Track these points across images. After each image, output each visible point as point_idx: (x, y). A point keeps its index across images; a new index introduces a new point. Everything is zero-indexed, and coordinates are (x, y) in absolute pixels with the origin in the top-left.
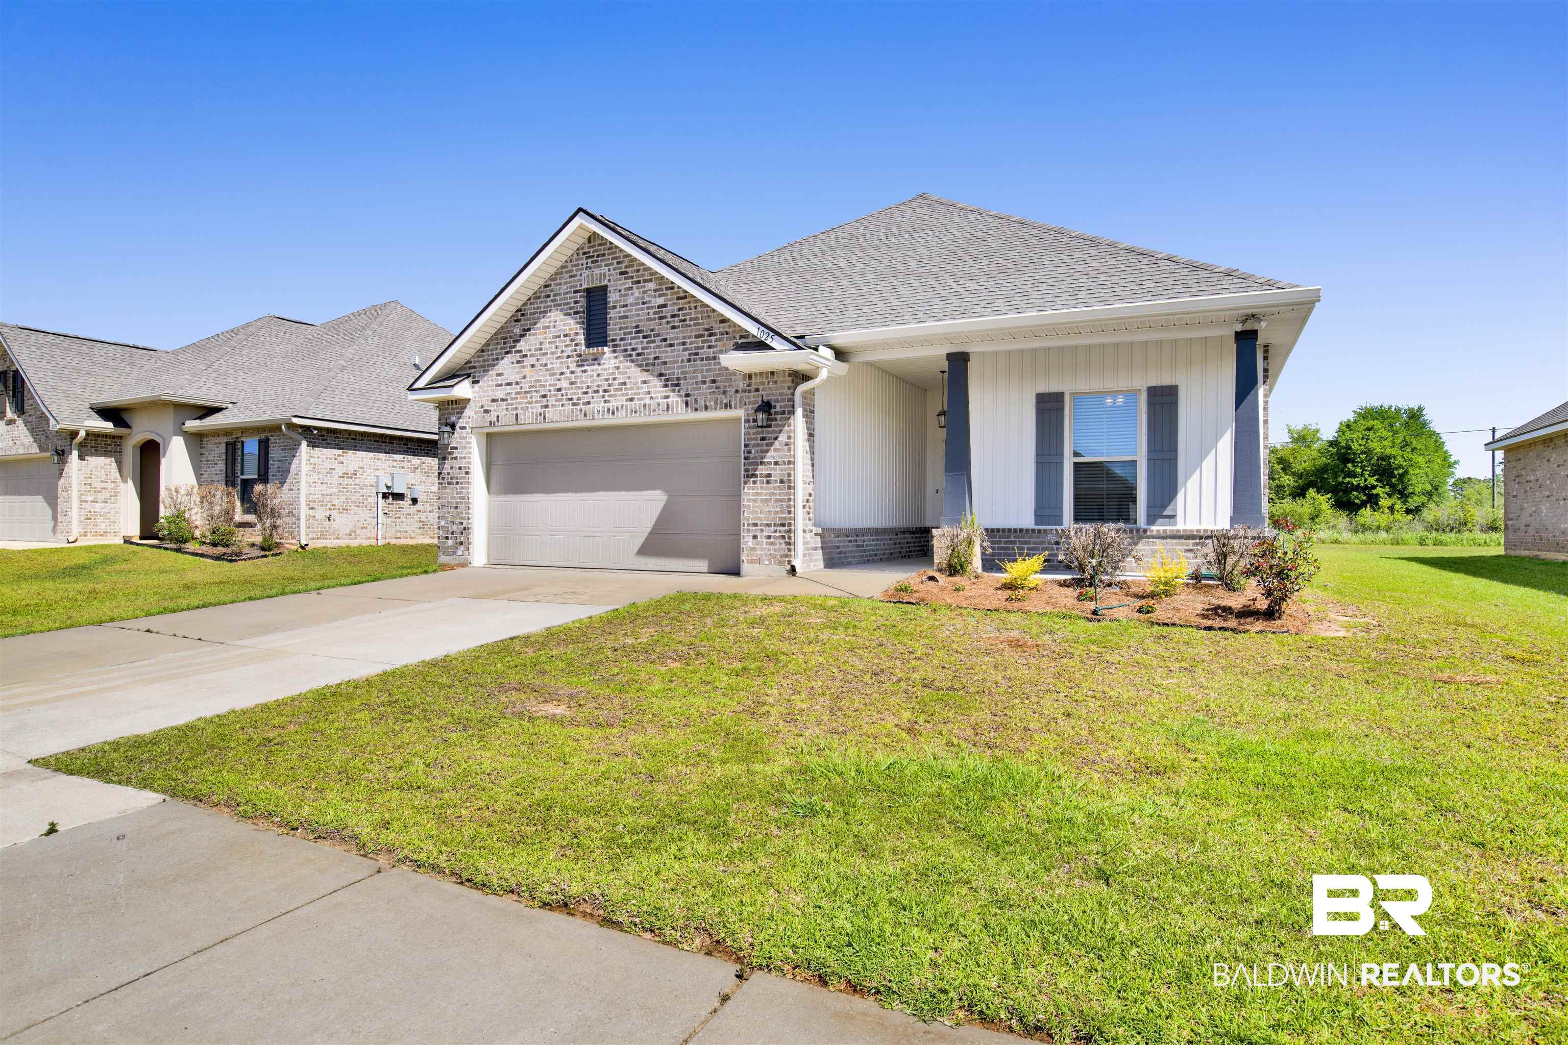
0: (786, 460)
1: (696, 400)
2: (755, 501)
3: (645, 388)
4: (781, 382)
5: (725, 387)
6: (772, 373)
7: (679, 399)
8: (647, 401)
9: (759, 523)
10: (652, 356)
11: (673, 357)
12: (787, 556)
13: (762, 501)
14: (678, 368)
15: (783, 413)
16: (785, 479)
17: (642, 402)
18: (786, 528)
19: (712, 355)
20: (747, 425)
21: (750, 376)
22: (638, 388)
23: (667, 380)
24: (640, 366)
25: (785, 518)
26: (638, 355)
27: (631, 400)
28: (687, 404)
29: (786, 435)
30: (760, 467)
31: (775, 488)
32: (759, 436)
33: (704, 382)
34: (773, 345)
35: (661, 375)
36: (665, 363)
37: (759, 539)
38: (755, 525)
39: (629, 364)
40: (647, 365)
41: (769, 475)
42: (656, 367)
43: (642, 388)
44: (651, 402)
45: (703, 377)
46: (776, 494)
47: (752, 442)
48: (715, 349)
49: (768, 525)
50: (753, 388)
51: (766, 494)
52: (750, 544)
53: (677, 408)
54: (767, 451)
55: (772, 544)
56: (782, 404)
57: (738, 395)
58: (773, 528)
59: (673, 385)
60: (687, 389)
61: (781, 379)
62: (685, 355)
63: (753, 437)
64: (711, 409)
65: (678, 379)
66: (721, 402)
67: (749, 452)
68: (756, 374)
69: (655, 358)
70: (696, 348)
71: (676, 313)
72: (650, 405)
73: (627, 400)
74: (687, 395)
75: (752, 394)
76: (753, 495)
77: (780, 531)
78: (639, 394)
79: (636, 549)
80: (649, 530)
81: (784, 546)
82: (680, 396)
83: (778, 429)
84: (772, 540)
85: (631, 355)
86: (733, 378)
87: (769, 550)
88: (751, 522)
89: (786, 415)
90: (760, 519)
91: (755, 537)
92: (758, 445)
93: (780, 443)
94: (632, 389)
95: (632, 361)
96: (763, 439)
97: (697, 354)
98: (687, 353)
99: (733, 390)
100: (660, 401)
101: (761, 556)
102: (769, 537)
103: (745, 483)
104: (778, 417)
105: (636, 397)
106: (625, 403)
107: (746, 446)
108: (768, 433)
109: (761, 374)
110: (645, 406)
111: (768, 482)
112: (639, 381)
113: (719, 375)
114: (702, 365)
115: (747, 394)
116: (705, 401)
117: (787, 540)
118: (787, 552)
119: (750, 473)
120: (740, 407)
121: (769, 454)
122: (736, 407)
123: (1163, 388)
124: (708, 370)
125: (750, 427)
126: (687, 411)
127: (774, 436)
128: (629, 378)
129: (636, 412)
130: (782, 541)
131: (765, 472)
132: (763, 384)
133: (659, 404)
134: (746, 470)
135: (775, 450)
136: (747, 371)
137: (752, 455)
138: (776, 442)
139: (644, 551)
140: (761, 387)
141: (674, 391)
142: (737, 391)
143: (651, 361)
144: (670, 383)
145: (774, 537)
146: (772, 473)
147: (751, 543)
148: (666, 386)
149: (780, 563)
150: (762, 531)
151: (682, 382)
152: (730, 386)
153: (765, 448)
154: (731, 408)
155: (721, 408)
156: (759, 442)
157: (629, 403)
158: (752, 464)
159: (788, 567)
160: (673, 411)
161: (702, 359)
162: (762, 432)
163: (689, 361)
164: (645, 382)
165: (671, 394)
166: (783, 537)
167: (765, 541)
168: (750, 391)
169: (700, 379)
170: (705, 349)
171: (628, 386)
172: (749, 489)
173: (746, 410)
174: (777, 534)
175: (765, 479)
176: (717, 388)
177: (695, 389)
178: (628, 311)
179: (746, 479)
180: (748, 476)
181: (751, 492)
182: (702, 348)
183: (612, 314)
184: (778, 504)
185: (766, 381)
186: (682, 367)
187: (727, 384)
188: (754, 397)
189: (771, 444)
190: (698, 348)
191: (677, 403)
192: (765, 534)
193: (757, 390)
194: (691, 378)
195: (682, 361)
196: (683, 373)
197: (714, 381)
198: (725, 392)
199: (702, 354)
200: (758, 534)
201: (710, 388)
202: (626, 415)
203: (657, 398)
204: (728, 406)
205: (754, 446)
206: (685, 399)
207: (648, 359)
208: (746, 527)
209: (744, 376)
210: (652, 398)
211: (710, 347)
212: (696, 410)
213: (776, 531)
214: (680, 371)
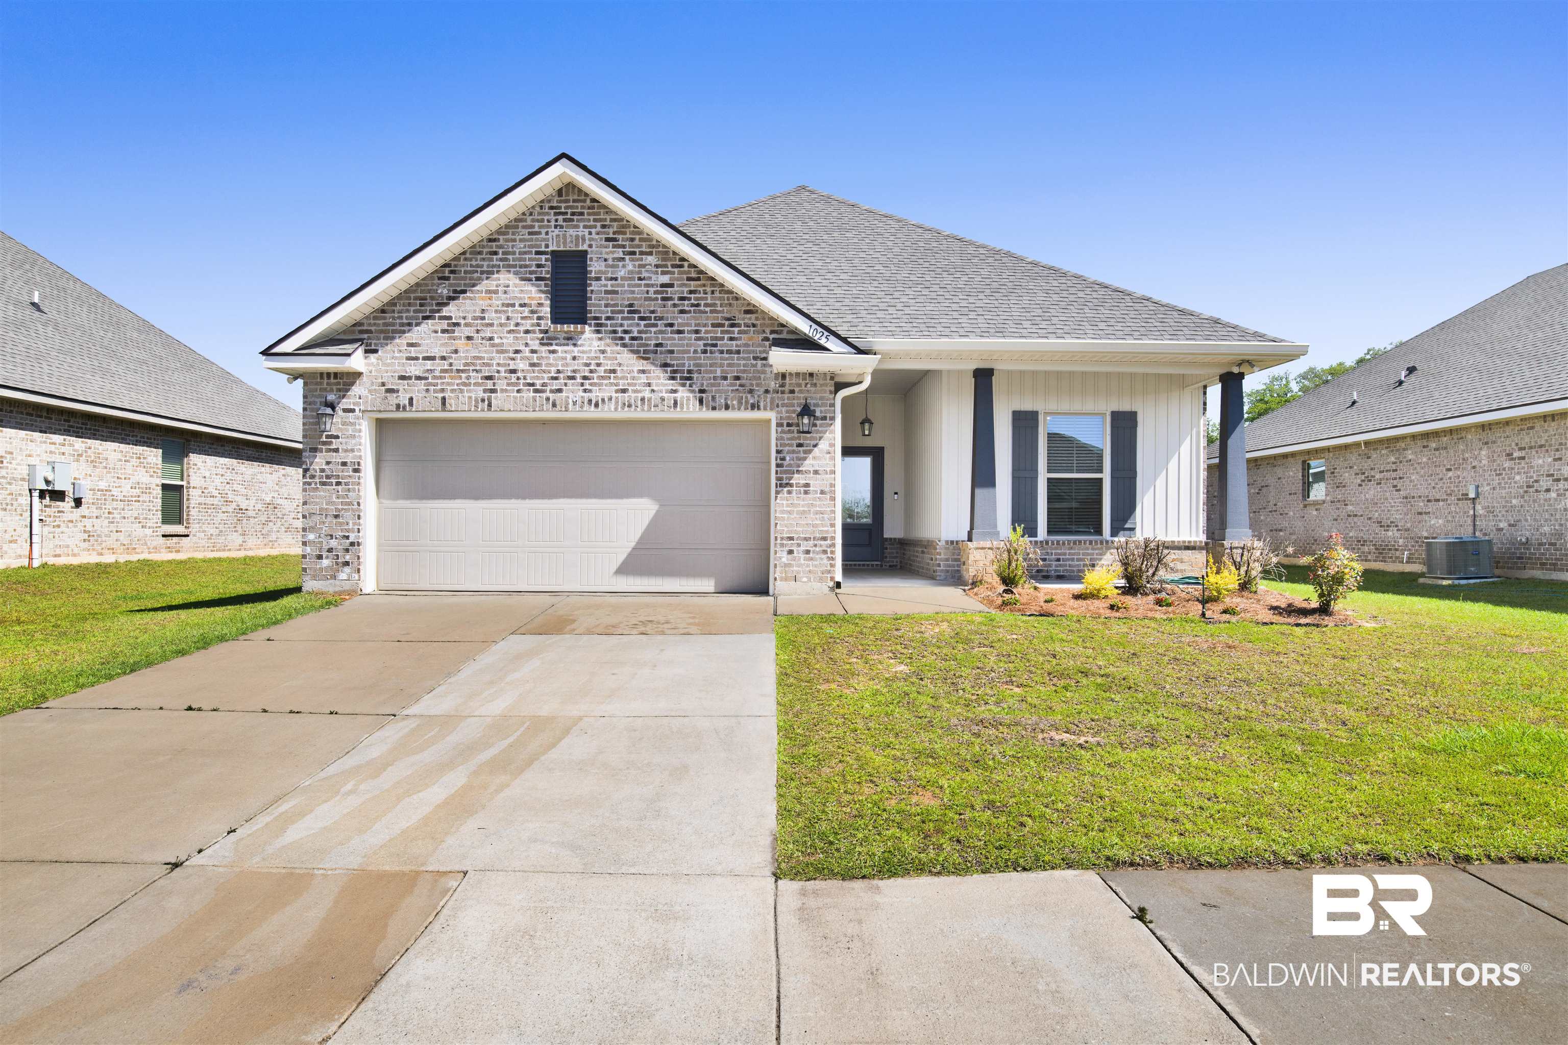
0: (828, 469)
1: (714, 398)
2: (790, 512)
3: (643, 379)
4: (821, 385)
5: (752, 385)
6: (811, 375)
7: (691, 395)
8: (647, 394)
9: (796, 536)
10: (653, 342)
11: (683, 345)
12: (829, 572)
13: (798, 512)
14: (689, 359)
15: (824, 418)
16: (827, 489)
17: (640, 395)
18: (829, 542)
19: (734, 348)
20: (780, 429)
21: (784, 376)
22: (633, 378)
23: (675, 372)
24: (633, 352)
25: (827, 532)
26: (633, 339)
27: (624, 391)
28: (701, 401)
29: (827, 443)
30: (796, 476)
31: (814, 499)
32: (795, 442)
33: (725, 378)
34: (828, 345)
35: (666, 365)
36: (672, 352)
37: (795, 554)
38: (791, 539)
39: (619, 348)
40: (645, 352)
41: (807, 485)
42: (658, 355)
43: (640, 378)
44: (652, 395)
45: (722, 371)
46: (816, 506)
47: (787, 448)
48: (739, 342)
49: (806, 539)
50: (787, 388)
51: (803, 506)
52: (784, 560)
53: (688, 405)
54: (805, 459)
55: (812, 559)
56: (823, 409)
57: (769, 396)
58: (811, 543)
59: (681, 378)
60: (702, 385)
61: (821, 382)
62: (699, 346)
63: (787, 442)
64: (734, 409)
65: (689, 372)
66: (747, 402)
67: (783, 459)
68: (790, 374)
69: (657, 345)
70: (713, 338)
71: (685, 295)
72: (650, 400)
73: (617, 392)
74: (702, 391)
75: (786, 396)
76: (788, 506)
77: (821, 546)
78: (635, 385)
79: (615, 567)
80: (633, 544)
81: (825, 561)
82: (693, 391)
83: (818, 435)
84: (811, 555)
85: (622, 339)
86: (762, 376)
87: (808, 566)
88: (785, 536)
89: (828, 421)
90: (796, 532)
91: (791, 552)
92: (793, 452)
93: (821, 451)
94: (623, 378)
95: (624, 345)
96: (800, 445)
97: (715, 345)
98: (701, 343)
99: (762, 390)
100: (666, 395)
101: (798, 572)
102: (808, 552)
103: (777, 493)
104: (818, 422)
105: (630, 388)
106: (614, 395)
107: (778, 452)
108: (806, 439)
109: (798, 374)
110: (643, 399)
111: (806, 493)
112: (635, 369)
113: (744, 371)
114: (722, 359)
115: (780, 395)
116: (726, 399)
117: (829, 555)
118: (829, 568)
119: (784, 482)
120: (771, 409)
121: (807, 462)
122: (765, 409)
123: (1124, 413)
124: (729, 365)
125: (783, 432)
126: (700, 410)
127: (814, 442)
128: (620, 365)
129: (630, 406)
130: (824, 556)
131: (803, 482)
132: (799, 385)
133: (663, 399)
134: (778, 479)
135: (814, 458)
136: (782, 369)
137: (785, 463)
138: (816, 449)
139: (624, 569)
140: (797, 389)
141: (684, 385)
142: (767, 391)
143: (652, 348)
144: (678, 375)
145: (814, 552)
146: (811, 482)
147: (785, 558)
148: (673, 378)
149: (821, 580)
150: (799, 545)
151: (695, 376)
152: (758, 385)
153: (802, 455)
154: (759, 409)
155: (746, 409)
156: (795, 448)
157: (620, 395)
158: (786, 472)
159: (831, 584)
160: (682, 408)
161: (722, 352)
162: (799, 438)
163: (705, 352)
164: (643, 372)
165: (681, 388)
166: (825, 552)
167: (802, 556)
168: (783, 392)
169: (719, 374)
170: (725, 341)
171: (619, 374)
172: (782, 499)
173: (778, 412)
174: (817, 549)
175: (802, 489)
176: (741, 385)
177: (713, 385)
178: (618, 285)
179: (779, 489)
180: (781, 485)
181: (785, 502)
182: (722, 339)
183: (594, 286)
184: (817, 516)
185: (803, 383)
186: (695, 359)
187: (754, 382)
188: (788, 398)
189: (810, 452)
190: (716, 338)
191: (688, 399)
192: (802, 548)
193: (792, 392)
194: (707, 372)
195: (695, 352)
196: (696, 365)
197: (737, 378)
198: (751, 391)
199: (722, 346)
200: (795, 549)
201: (732, 385)
202: (616, 409)
203: (661, 391)
204: (754, 407)
205: (789, 452)
206: (698, 395)
207: (647, 345)
208: (779, 541)
209: (777, 375)
210: (653, 391)
211: (731, 339)
212: (714, 408)
213: (815, 546)
214: (692, 363)
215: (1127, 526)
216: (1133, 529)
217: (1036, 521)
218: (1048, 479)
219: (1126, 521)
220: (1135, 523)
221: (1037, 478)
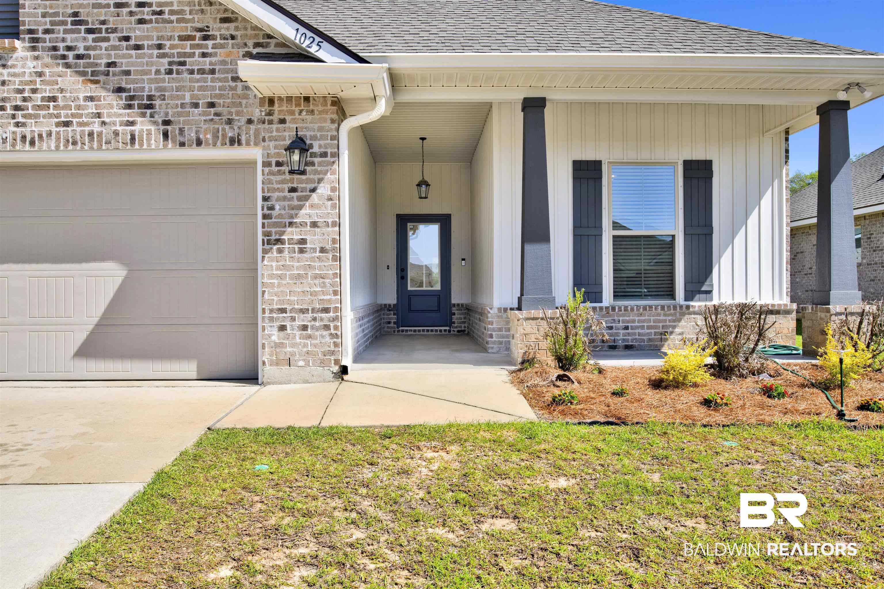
0: (330, 221)
1: (181, 131)
2: (280, 277)
3: (92, 108)
4: (320, 112)
5: (230, 113)
6: (307, 99)
7: (153, 128)
8: (96, 128)
9: (289, 307)
10: (104, 61)
11: (142, 64)
12: (333, 353)
13: (292, 277)
14: (151, 81)
15: (324, 155)
16: (329, 246)
17: (87, 129)
18: (331, 314)
19: (207, 67)
20: (267, 170)
21: (271, 101)
22: (79, 107)
23: (132, 98)
24: (83, 74)
25: (329, 301)
26: (79, 57)
27: (67, 124)
28: (166, 135)
29: (329, 187)
30: (289, 230)
31: (312, 259)
32: (286, 187)
33: (196, 105)
34: (321, 54)
35: (120, 90)
36: (127, 73)
37: (289, 331)
38: (283, 311)
39: (61, 69)
40: (93, 73)
41: (303, 241)
42: (111, 78)
43: (85, 107)
44: (104, 129)
45: (192, 97)
46: (314, 268)
47: (276, 195)
48: (213, 59)
49: (303, 311)
50: (276, 117)
51: (298, 268)
52: (274, 338)
53: (149, 140)
54: (300, 207)
55: (310, 337)
56: (322, 142)
57: (252, 127)
58: (310, 315)
59: (140, 107)
60: (167, 114)
61: (320, 108)
62: (163, 64)
63: (276, 186)
64: (207, 144)
65: (150, 98)
66: (224, 136)
67: (271, 208)
68: (280, 99)
69: (109, 65)
70: (180, 55)
72: (100, 134)
73: (58, 125)
74: (167, 123)
75: (274, 126)
76: (278, 268)
77: (322, 320)
78: (81, 116)
79: (73, 349)
80: (96, 320)
81: (328, 339)
82: (155, 123)
83: (316, 177)
84: (309, 331)
85: (64, 57)
86: (244, 102)
87: (305, 345)
88: (275, 307)
89: (329, 159)
90: (290, 302)
91: (283, 328)
92: (285, 198)
93: (320, 197)
94: (67, 107)
95: (68, 66)
96: (293, 190)
97: (183, 64)
98: (166, 61)
99: (244, 120)
100: (118, 128)
101: (293, 354)
102: (305, 328)
103: (265, 252)
104: (316, 160)
105: (75, 121)
106: (54, 129)
107: (265, 199)
108: (301, 182)
109: (289, 99)
110: (91, 134)
111: (302, 251)
112: (81, 96)
113: (220, 96)
114: (191, 80)
115: (266, 126)
116: (197, 132)
117: (333, 331)
118: (332, 348)
119: (273, 237)
120: (256, 144)
121: (303, 212)
122: (248, 144)
123: (698, 162)
124: (201, 88)
125: (271, 173)
126: (165, 146)
127: (312, 186)
128: (62, 90)
129: (75, 143)
130: (326, 333)
131: (296, 237)
132: (292, 113)
133: (116, 134)
134: (267, 234)
135: (312, 206)
136: (268, 93)
137: (274, 213)
138: (314, 195)
139: (87, 351)
140: (288, 118)
141: (143, 115)
142: (250, 121)
143: (102, 68)
144: (136, 103)
145: (313, 327)
146: (308, 238)
147: (276, 336)
148: (130, 107)
149: (323, 363)
150: (293, 319)
151: (157, 103)
152: (238, 113)
153: (296, 203)
154: (240, 143)
155: (224, 144)
156: (287, 194)
157: (62, 129)
158: (276, 225)
159: (336, 369)
160: (141, 145)
161: (192, 72)
162: (292, 181)
163: (170, 72)
164: (91, 99)
165: (139, 119)
166: (327, 327)
167: (298, 333)
168: (271, 122)
169: (188, 99)
170: (196, 58)
171: (61, 103)
172: (271, 260)
173: (264, 148)
174: (317, 324)
175: (296, 247)
176: (217, 114)
177: (180, 114)
179: (267, 247)
180: (269, 242)
181: (274, 264)
182: (192, 55)
184: (317, 282)
185: (297, 110)
186: (157, 81)
187: (233, 110)
188: (278, 130)
189: (307, 198)
190: (185, 55)
191: (149, 133)
192: (298, 323)
193: (283, 121)
194: (172, 97)
195: (158, 72)
196: (158, 89)
197: (212, 105)
198: (230, 122)
199: (192, 64)
200: (288, 324)
201: (204, 114)
202: (57, 148)
203: (114, 124)
204: (235, 141)
205: (278, 199)
206: (162, 128)
207: (97, 65)
208: (267, 315)
209: (262, 100)
210: (104, 123)
211: (204, 55)
212: (182, 144)
213: (315, 319)
214: (153, 86)
215: (704, 288)
216: (710, 292)
217: (600, 284)
218: (614, 237)
219: (702, 283)
220: (712, 285)
221: (601, 235)
